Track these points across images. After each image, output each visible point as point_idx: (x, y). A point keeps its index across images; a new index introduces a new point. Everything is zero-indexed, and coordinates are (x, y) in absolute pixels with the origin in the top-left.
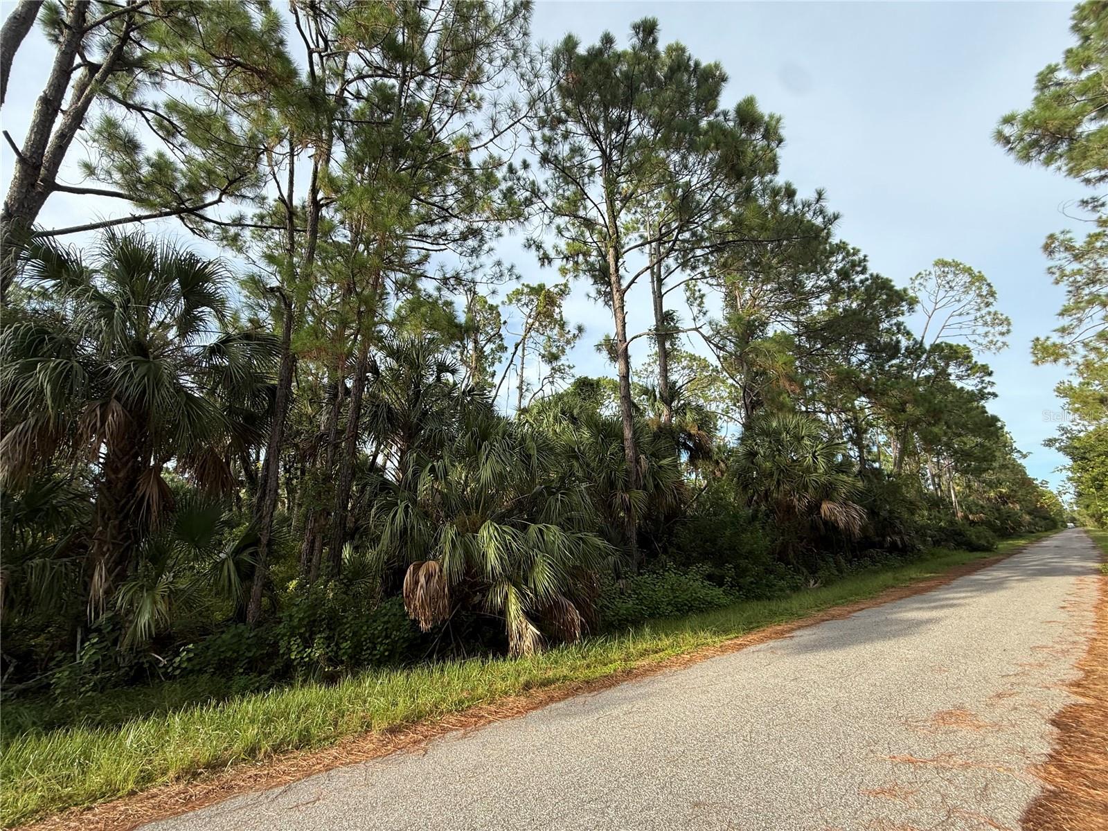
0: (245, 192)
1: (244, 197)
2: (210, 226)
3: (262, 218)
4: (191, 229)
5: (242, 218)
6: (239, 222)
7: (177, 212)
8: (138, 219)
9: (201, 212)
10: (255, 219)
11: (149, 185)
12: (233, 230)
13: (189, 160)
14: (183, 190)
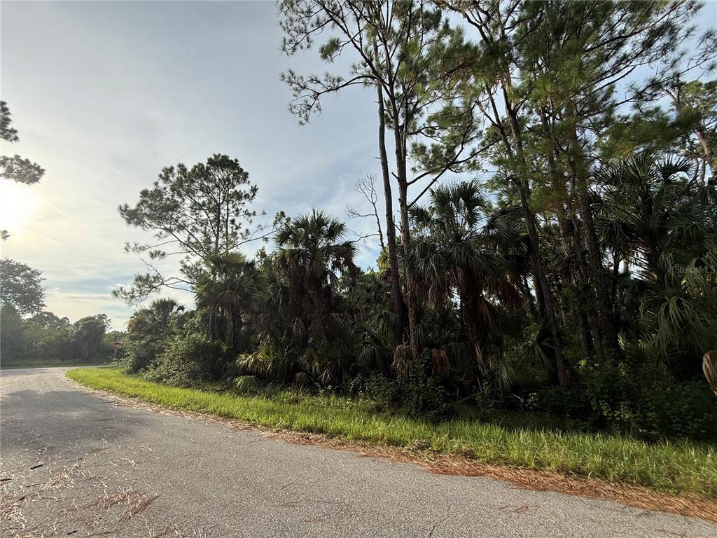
0: (472, 136)
1: (472, 139)
2: (461, 165)
3: (483, 144)
4: (455, 171)
5: (474, 150)
6: (474, 154)
7: (448, 167)
8: (435, 180)
9: (457, 160)
10: (480, 147)
11: (434, 163)
12: (472, 160)
13: (443, 139)
14: (446, 155)
